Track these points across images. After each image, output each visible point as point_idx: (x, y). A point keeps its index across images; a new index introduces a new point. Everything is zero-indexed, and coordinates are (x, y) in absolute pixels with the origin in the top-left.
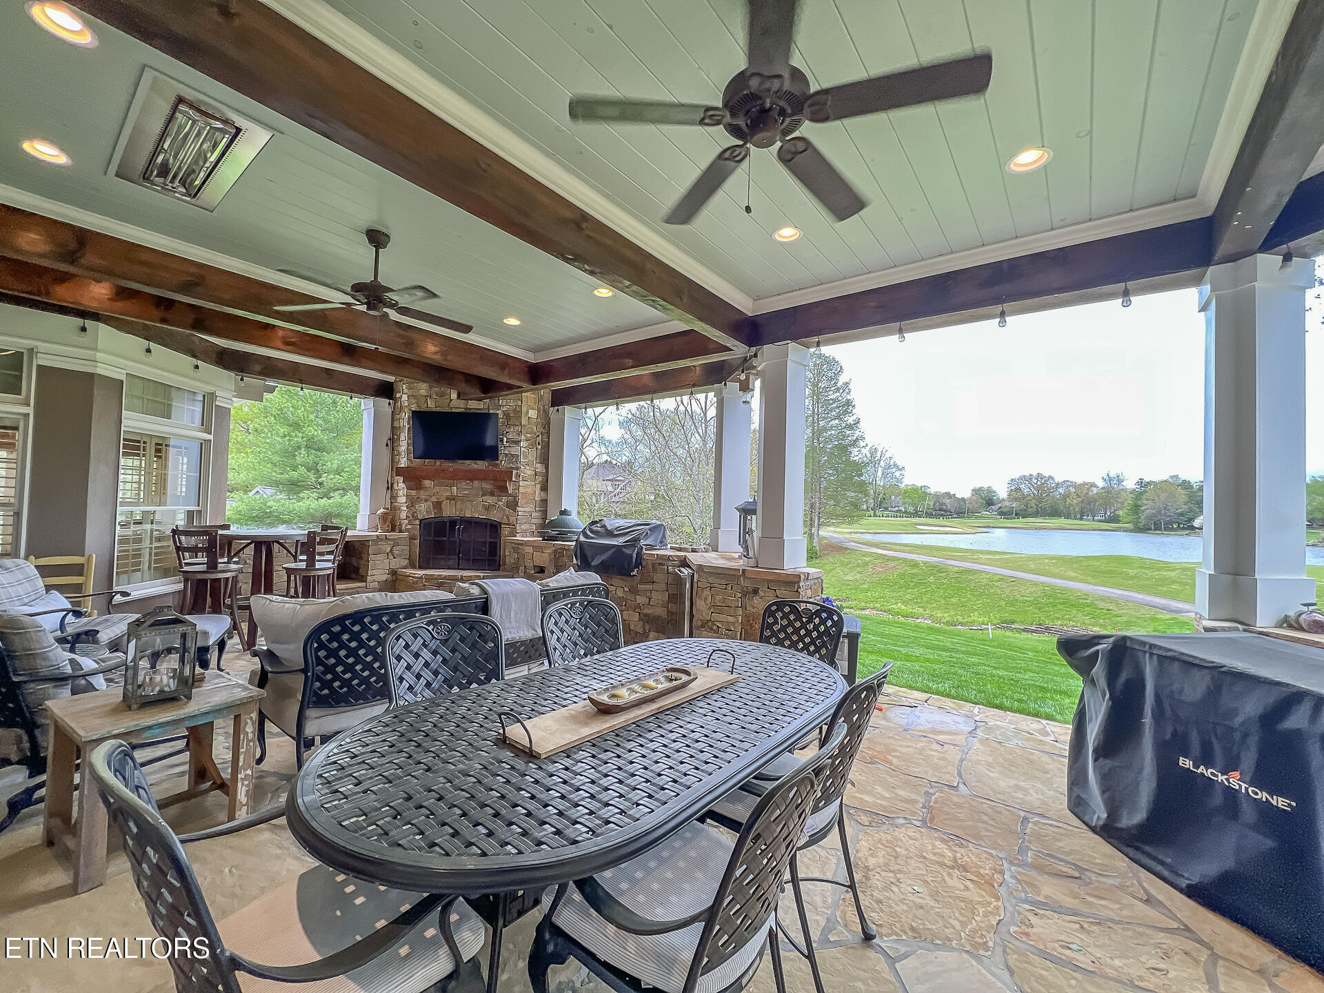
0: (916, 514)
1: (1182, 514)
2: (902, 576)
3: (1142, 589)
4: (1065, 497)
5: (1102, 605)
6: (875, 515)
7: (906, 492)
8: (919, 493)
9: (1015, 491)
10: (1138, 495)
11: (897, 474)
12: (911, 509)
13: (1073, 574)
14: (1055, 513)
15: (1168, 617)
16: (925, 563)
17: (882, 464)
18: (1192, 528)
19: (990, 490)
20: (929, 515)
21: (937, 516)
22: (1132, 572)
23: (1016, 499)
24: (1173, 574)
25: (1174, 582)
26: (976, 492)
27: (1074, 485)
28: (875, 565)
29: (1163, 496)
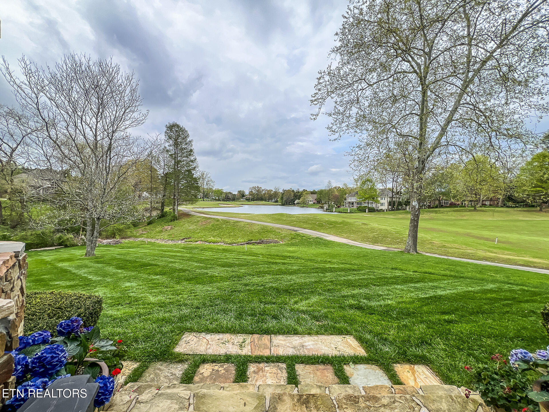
0: (219, 200)
1: (292, 200)
2: (213, 226)
3: (287, 224)
4: (265, 194)
5: (277, 231)
6: (203, 201)
7: (215, 191)
8: (219, 193)
9: (251, 193)
10: (283, 194)
11: (212, 184)
12: (217, 198)
13: (269, 221)
14: (261, 199)
15: (294, 233)
16: (222, 219)
17: (206, 180)
18: (294, 204)
19: (243, 192)
20: (223, 200)
21: (226, 201)
22: (284, 219)
23: (251, 195)
24: (294, 219)
25: (295, 221)
26: (239, 192)
27: (267, 190)
28: (202, 222)
29: (288, 194)
